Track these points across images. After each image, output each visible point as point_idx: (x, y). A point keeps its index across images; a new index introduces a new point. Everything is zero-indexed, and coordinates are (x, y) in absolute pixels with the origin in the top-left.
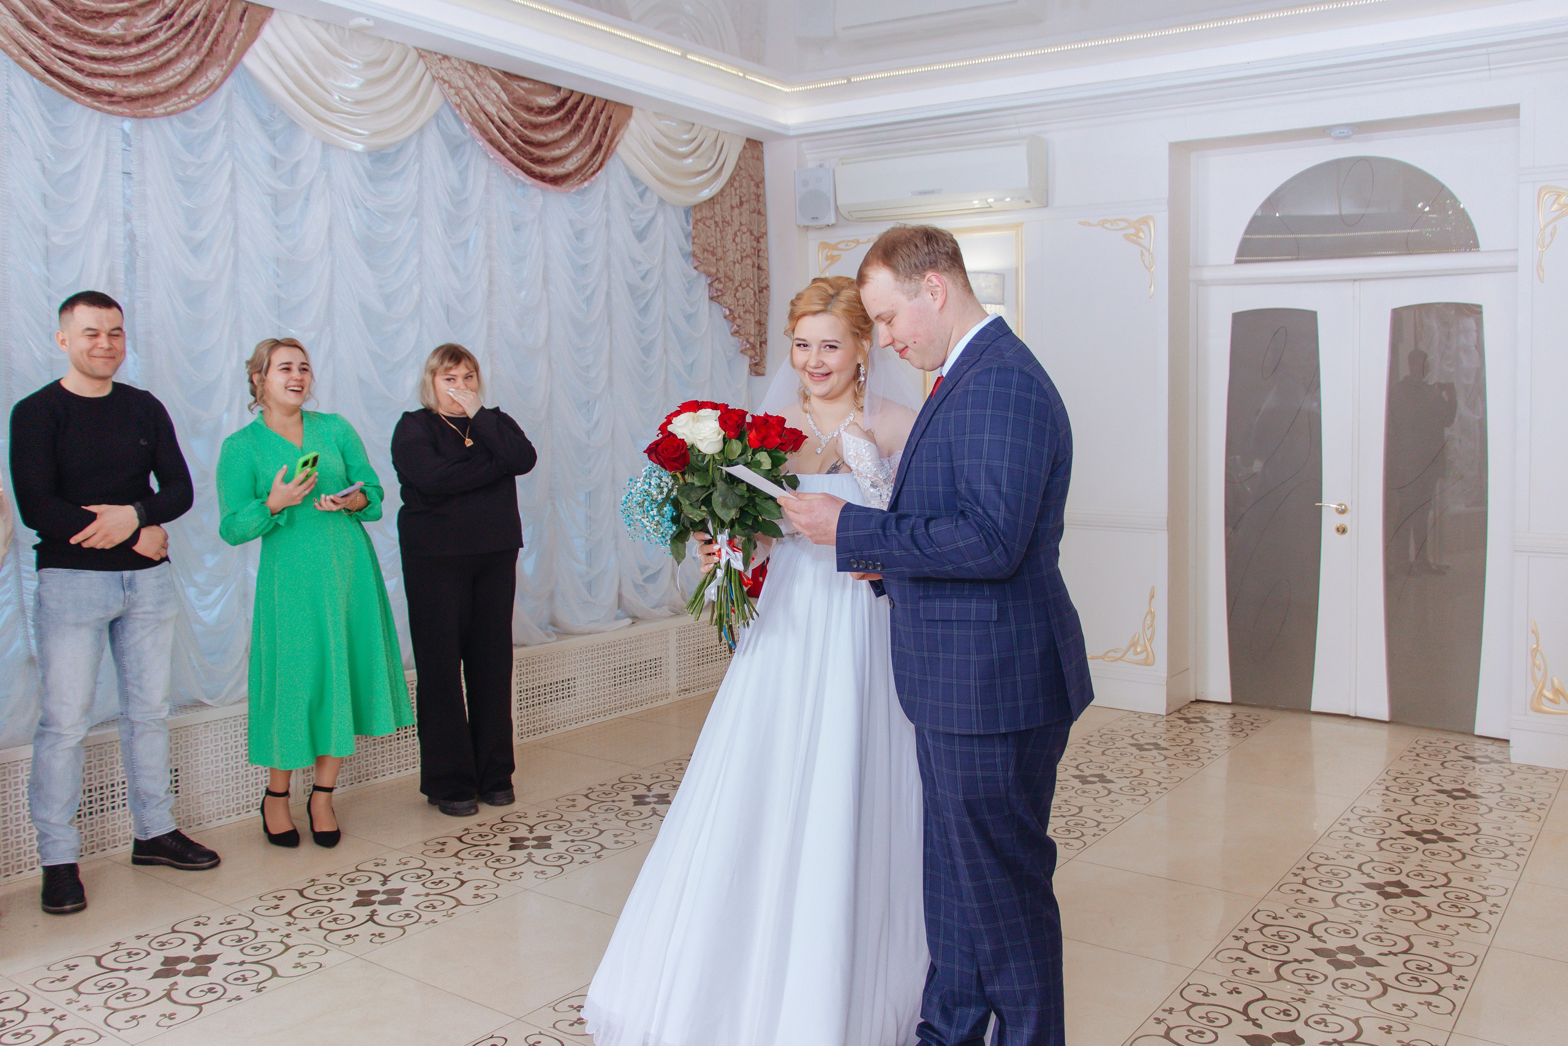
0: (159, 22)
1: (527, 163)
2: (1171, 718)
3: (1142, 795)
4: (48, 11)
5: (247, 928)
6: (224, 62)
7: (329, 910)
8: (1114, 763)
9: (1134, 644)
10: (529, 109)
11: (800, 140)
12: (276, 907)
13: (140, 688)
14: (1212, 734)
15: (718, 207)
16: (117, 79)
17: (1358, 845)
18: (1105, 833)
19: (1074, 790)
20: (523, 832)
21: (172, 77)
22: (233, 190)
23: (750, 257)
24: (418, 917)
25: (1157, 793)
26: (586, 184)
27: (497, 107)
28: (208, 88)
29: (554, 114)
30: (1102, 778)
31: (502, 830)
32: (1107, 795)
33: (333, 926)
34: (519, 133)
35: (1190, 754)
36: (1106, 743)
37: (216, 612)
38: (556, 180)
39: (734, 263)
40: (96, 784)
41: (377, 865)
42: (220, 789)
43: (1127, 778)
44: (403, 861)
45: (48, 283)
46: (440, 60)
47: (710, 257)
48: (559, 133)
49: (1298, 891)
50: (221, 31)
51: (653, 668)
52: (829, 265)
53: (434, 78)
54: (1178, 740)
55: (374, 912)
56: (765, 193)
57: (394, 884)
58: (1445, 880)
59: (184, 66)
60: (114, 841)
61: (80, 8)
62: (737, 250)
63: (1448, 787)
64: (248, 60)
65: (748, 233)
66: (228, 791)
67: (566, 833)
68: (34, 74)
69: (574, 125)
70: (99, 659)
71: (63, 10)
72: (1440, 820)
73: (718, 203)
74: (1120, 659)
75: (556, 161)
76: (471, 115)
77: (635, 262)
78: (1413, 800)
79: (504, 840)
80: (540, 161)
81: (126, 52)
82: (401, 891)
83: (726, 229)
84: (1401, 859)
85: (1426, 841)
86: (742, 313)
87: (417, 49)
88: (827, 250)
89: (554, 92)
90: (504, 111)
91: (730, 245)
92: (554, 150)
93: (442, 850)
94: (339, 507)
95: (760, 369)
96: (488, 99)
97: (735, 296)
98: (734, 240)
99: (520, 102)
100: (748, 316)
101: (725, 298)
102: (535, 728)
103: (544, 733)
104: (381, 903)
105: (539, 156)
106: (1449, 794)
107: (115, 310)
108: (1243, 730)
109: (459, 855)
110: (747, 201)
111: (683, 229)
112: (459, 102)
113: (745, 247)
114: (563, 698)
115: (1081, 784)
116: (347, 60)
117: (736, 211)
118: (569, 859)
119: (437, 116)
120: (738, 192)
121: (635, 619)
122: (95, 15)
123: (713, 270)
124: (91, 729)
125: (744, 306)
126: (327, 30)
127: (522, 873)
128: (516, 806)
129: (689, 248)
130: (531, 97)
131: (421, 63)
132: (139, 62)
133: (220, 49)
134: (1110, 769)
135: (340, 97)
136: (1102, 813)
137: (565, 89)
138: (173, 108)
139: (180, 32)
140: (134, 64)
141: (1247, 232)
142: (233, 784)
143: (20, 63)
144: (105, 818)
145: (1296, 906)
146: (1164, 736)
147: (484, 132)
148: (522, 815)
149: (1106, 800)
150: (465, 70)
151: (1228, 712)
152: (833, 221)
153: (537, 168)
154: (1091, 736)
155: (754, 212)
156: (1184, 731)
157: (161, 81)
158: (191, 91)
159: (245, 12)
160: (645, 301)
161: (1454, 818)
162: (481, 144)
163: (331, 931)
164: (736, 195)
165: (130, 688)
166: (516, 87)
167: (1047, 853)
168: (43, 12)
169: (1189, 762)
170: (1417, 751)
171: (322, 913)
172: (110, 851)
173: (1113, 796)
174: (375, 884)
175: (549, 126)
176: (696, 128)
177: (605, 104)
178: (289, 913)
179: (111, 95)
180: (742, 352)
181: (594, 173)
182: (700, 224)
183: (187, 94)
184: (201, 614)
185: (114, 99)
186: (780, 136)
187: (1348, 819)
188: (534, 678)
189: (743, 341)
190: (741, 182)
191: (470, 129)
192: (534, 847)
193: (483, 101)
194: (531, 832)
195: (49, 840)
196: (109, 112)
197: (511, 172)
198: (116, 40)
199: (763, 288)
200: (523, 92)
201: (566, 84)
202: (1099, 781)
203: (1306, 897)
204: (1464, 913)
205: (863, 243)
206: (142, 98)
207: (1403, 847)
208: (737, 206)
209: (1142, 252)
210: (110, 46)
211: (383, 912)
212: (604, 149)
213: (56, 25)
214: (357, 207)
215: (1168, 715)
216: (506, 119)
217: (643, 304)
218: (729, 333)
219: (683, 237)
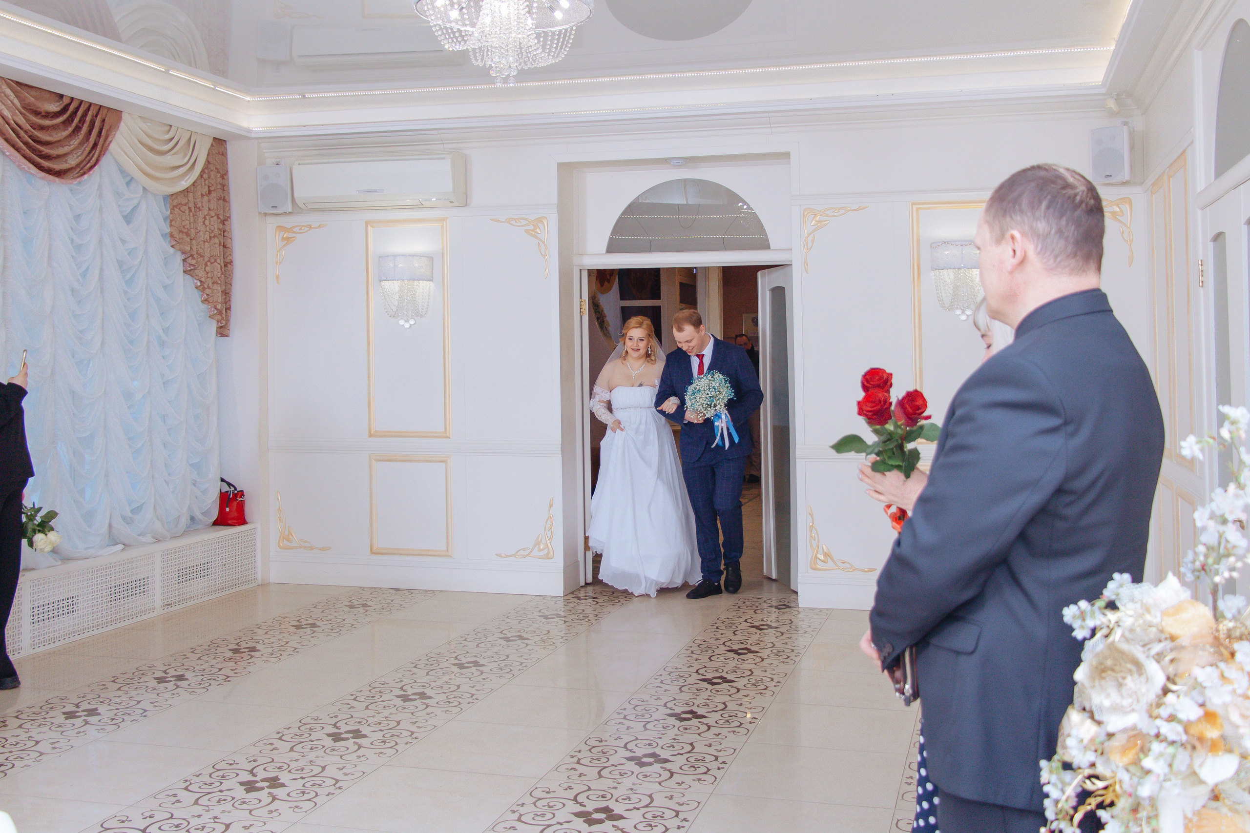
1: (37, 159)
2: (566, 598)
9: (538, 543)
10: (37, 113)
11: (261, 141)
15: (191, 195)
20: (70, 708)
23: (217, 237)
26: (85, 177)
27: (12, 112)
29: (58, 117)
34: (30, 134)
38: (59, 174)
39: (205, 242)
47: (185, 237)
48: (62, 135)
51: (140, 587)
52: (284, 246)
54: (573, 611)
56: (229, 184)
62: (206, 231)
65: (216, 217)
67: (109, 705)
69: (75, 127)
73: (191, 192)
74: (527, 555)
75: (60, 157)
77: (123, 241)
80: (47, 157)
83: (198, 213)
85: (740, 654)
86: (210, 284)
88: (283, 233)
89: (58, 99)
90: (18, 115)
91: (201, 227)
92: (59, 148)
95: (225, 332)
97: (205, 270)
98: (204, 223)
99: (31, 108)
100: (215, 287)
101: (197, 272)
105: (46, 154)
110: (214, 191)
111: (162, 213)
113: (213, 229)
114: (68, 613)
117: (206, 198)
120: (207, 182)
121: (125, 545)
123: (188, 248)
125: (212, 278)
129: (167, 229)
130: (39, 104)
137: (66, 96)
152: (290, 210)
153: (45, 164)
155: (220, 199)
160: (131, 274)
164: (205, 185)
166: (26, 94)
175: (54, 127)
176: (173, 129)
177: (99, 109)
180: (210, 317)
181: (92, 168)
182: (176, 209)
186: (244, 137)
188: (45, 596)
189: (212, 307)
190: (209, 173)
194: (78, 707)
197: (24, 166)
199: (228, 263)
200: (33, 99)
201: (67, 92)
205: (315, 228)
208: (207, 195)
209: (539, 244)
212: (99, 147)
215: (565, 595)
216: (20, 122)
217: (128, 276)
218: (200, 301)
219: (163, 221)
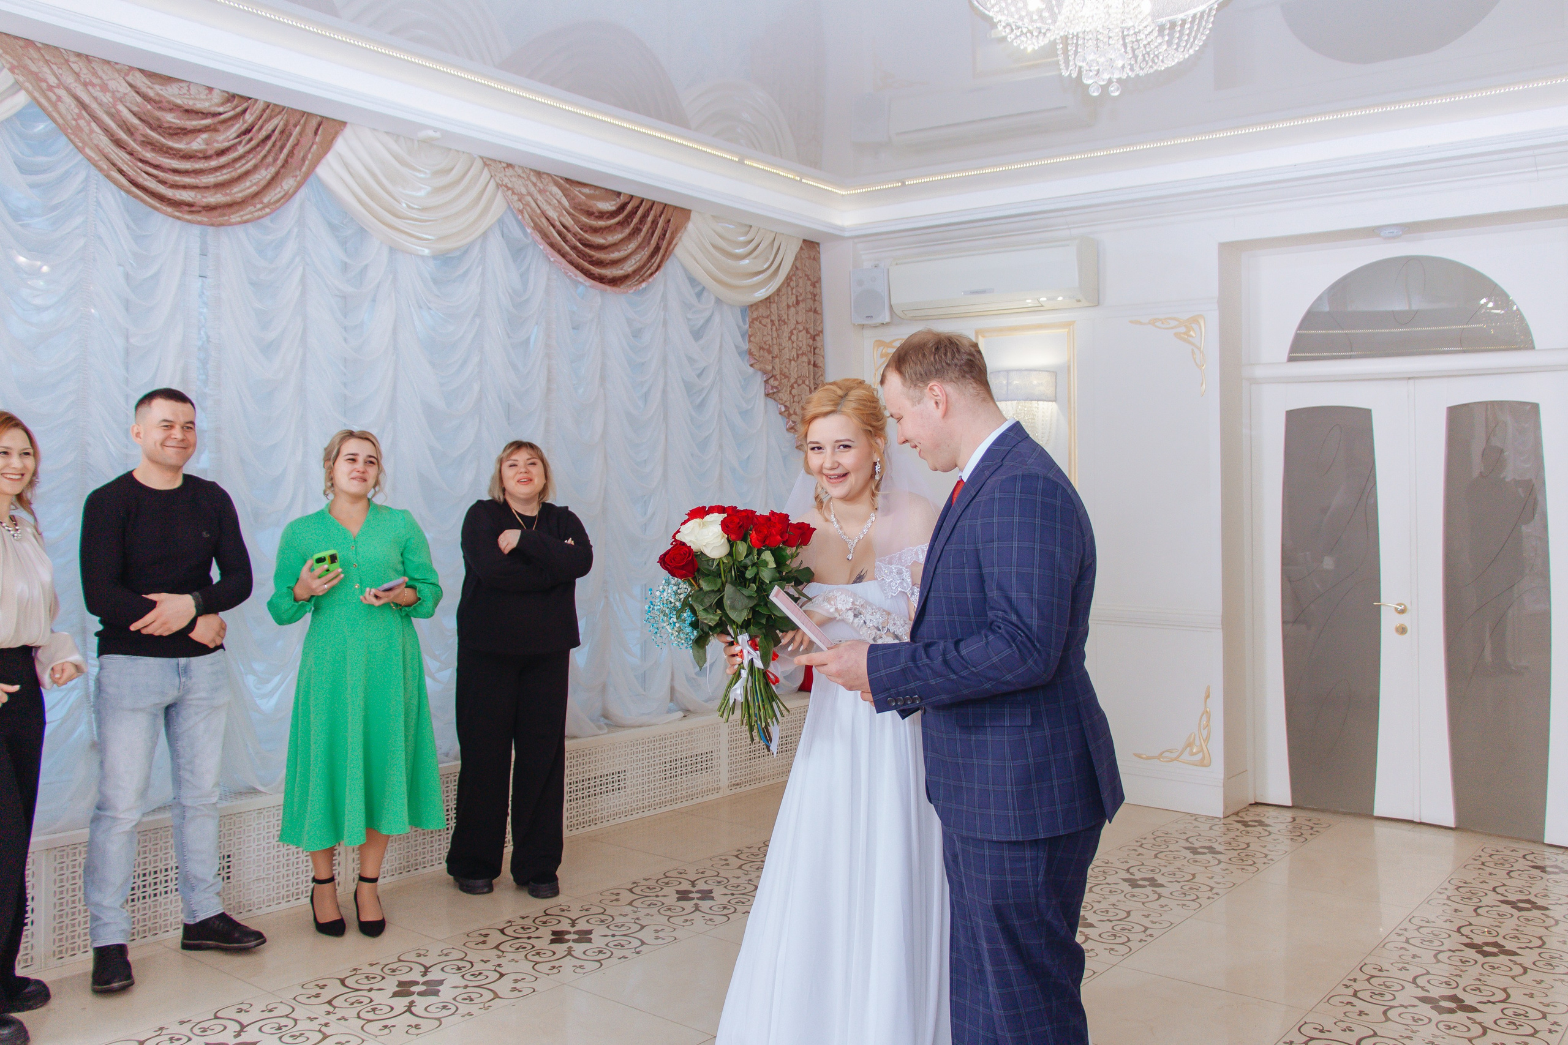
0: (238, 136)
1: (587, 265)
2: (1228, 821)
3: (1193, 900)
4: (137, 129)
5: (287, 1016)
6: (298, 173)
7: (369, 1000)
8: (1166, 866)
9: (1190, 745)
10: (590, 214)
11: (856, 240)
12: (317, 996)
13: (192, 772)
14: (1269, 839)
15: (774, 306)
16: (197, 190)
17: (1414, 956)
18: (1152, 939)
19: (1123, 894)
20: (565, 925)
21: (249, 188)
22: (304, 293)
23: (806, 354)
24: (455, 1009)
25: (1209, 898)
26: (644, 285)
27: (558, 211)
28: (282, 198)
29: (614, 217)
30: (1153, 882)
31: (545, 922)
32: (1157, 900)
33: (371, 1016)
34: (579, 237)
35: (1245, 858)
36: (1160, 846)
37: (273, 701)
38: (614, 282)
39: (790, 360)
40: (151, 869)
41: (419, 955)
42: (271, 876)
43: (1179, 882)
44: (445, 952)
45: (127, 382)
46: (504, 168)
47: (766, 354)
48: (618, 236)
49: (1348, 1003)
50: (297, 145)
51: (704, 762)
53: (498, 186)
54: (1234, 844)
55: (412, 1003)
56: (821, 293)
57: (434, 975)
58: (1504, 996)
59: (260, 177)
60: (166, 926)
61: (166, 125)
62: (793, 348)
63: (1513, 898)
64: (322, 171)
65: (804, 332)
66: (278, 877)
67: (608, 927)
68: (121, 187)
69: (633, 229)
70: (154, 744)
71: (151, 128)
72: (1502, 932)
73: (774, 302)
74: (1176, 759)
75: (614, 263)
76: (533, 220)
77: (691, 360)
78: (1475, 910)
79: (546, 933)
80: (599, 263)
81: (206, 165)
82: (441, 982)
83: (783, 327)
84: (1458, 972)
85: (1486, 954)
87: (482, 158)
88: (882, 347)
89: (615, 197)
90: (565, 216)
91: (786, 343)
92: (613, 252)
93: (484, 942)
94: (381, 602)
96: (550, 204)
97: (790, 393)
98: (790, 338)
99: (581, 207)
101: (780, 395)
102: (584, 820)
103: (593, 826)
104: (420, 994)
105: (598, 259)
106: (1513, 904)
107: (189, 405)
108: (1302, 834)
109: (501, 947)
110: (803, 301)
111: (739, 327)
112: (521, 207)
113: (801, 345)
114: (613, 790)
115: (1130, 887)
116: (415, 169)
117: (793, 310)
118: (609, 954)
119: (501, 221)
120: (794, 291)
121: (687, 712)
122: (179, 131)
123: (769, 368)
124: (144, 815)
126: (396, 141)
127: (561, 967)
128: (561, 899)
129: (745, 346)
130: (592, 202)
131: (486, 170)
132: (218, 174)
133: (294, 162)
134: (1162, 872)
135: (406, 204)
136: (1150, 918)
137: (624, 194)
138: (249, 216)
139: (258, 145)
140: (213, 175)
141: (1300, 328)
142: (283, 871)
143: (108, 177)
144: (158, 903)
145: (1346, 1019)
146: (1220, 840)
147: (545, 236)
148: (565, 908)
149: (1155, 905)
150: (528, 177)
151: (1288, 815)
152: (887, 319)
153: (597, 270)
154: (1145, 838)
155: (810, 310)
156: (1240, 834)
157: (238, 192)
158: (266, 200)
159: (319, 125)
160: (701, 398)
161: (1517, 930)
162: (542, 247)
163: (369, 1021)
164: (792, 294)
165: (182, 773)
166: (577, 193)
167: (1075, 959)
168: (132, 130)
169: (1243, 867)
170: (1483, 859)
171: (362, 1002)
172: (161, 936)
173: (1162, 901)
174: (416, 975)
175: (608, 229)
176: (754, 231)
177: (664, 208)
178: (330, 1002)
179: (190, 205)
181: (651, 274)
182: (756, 323)
183: (262, 203)
184: (259, 702)
185: (193, 209)
186: (835, 238)
187: (1406, 930)
188: (587, 769)
190: (797, 281)
191: (532, 233)
192: (574, 941)
193: (545, 207)
194: (573, 925)
195: (99, 923)
196: (189, 221)
197: (570, 274)
198: (198, 154)
200: (584, 198)
201: (626, 190)
202: (1150, 885)
203: (1357, 1010)
204: (1521, 1031)
206: (220, 207)
207: (1461, 960)
208: (793, 306)
209: (1193, 350)
210: (192, 160)
211: (421, 1003)
212: (662, 251)
213: (143, 142)
214: (420, 307)
215: (1225, 818)
216: (567, 224)
217: (699, 401)
218: (785, 430)
219: (740, 336)
